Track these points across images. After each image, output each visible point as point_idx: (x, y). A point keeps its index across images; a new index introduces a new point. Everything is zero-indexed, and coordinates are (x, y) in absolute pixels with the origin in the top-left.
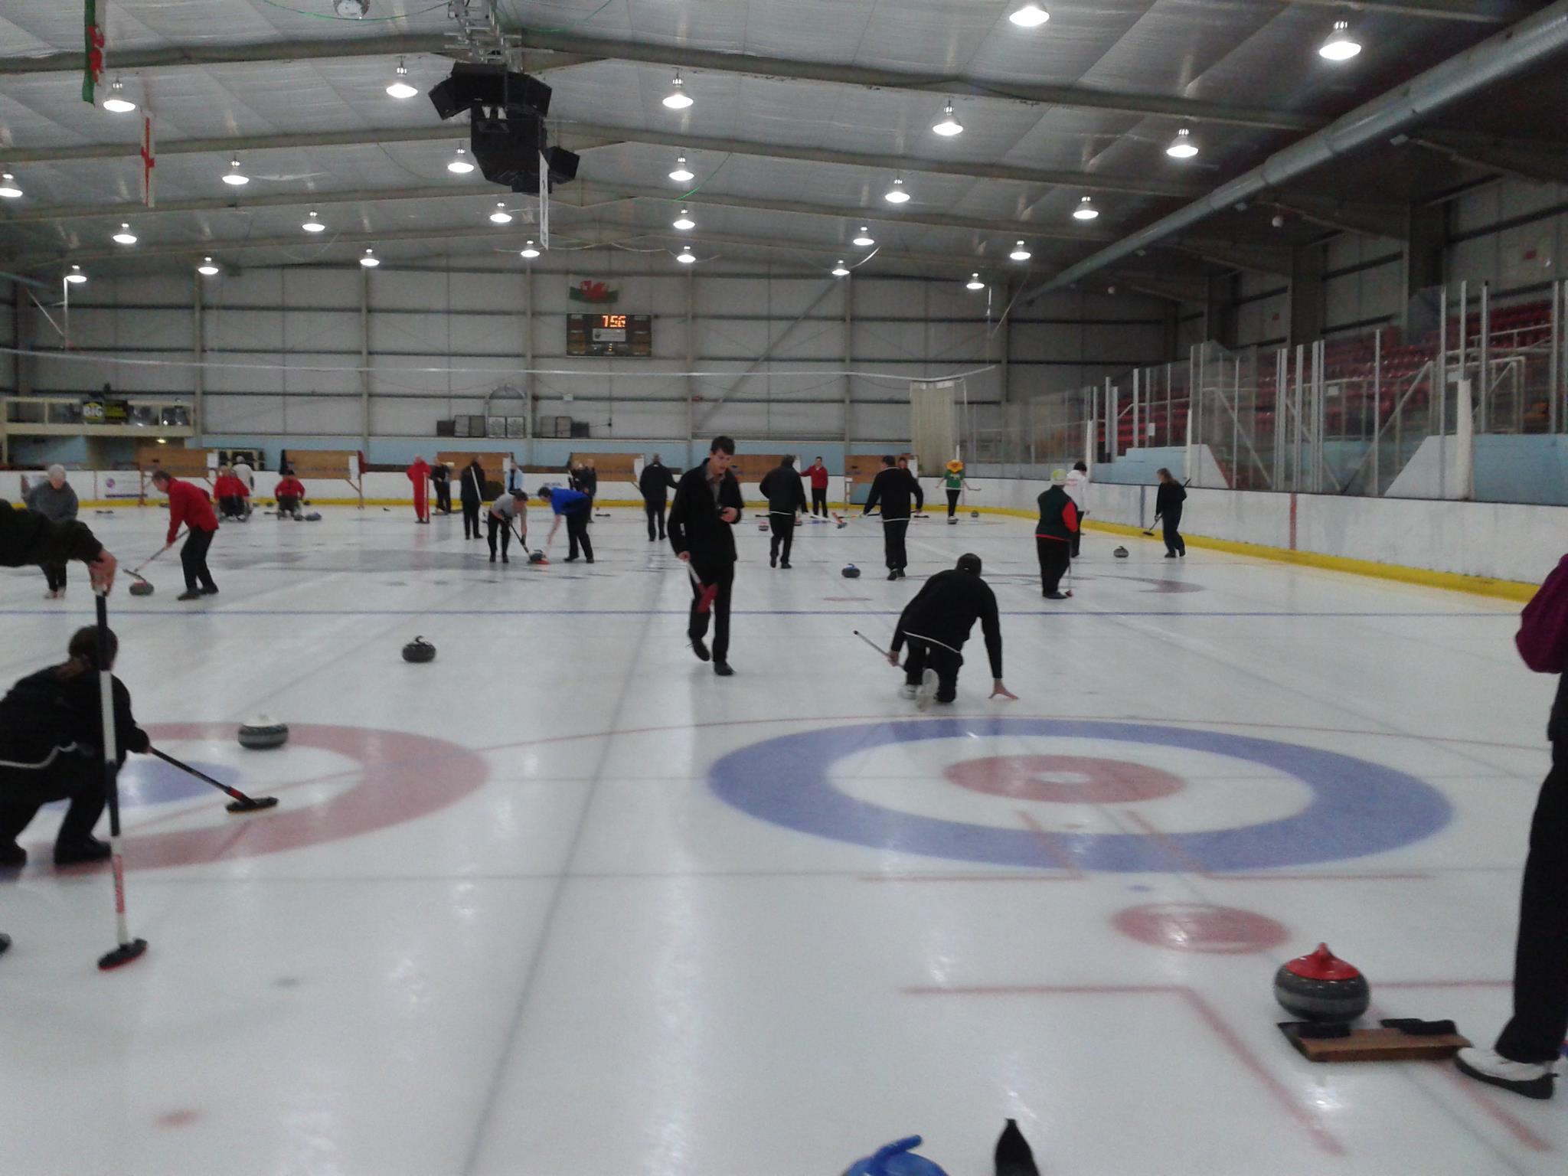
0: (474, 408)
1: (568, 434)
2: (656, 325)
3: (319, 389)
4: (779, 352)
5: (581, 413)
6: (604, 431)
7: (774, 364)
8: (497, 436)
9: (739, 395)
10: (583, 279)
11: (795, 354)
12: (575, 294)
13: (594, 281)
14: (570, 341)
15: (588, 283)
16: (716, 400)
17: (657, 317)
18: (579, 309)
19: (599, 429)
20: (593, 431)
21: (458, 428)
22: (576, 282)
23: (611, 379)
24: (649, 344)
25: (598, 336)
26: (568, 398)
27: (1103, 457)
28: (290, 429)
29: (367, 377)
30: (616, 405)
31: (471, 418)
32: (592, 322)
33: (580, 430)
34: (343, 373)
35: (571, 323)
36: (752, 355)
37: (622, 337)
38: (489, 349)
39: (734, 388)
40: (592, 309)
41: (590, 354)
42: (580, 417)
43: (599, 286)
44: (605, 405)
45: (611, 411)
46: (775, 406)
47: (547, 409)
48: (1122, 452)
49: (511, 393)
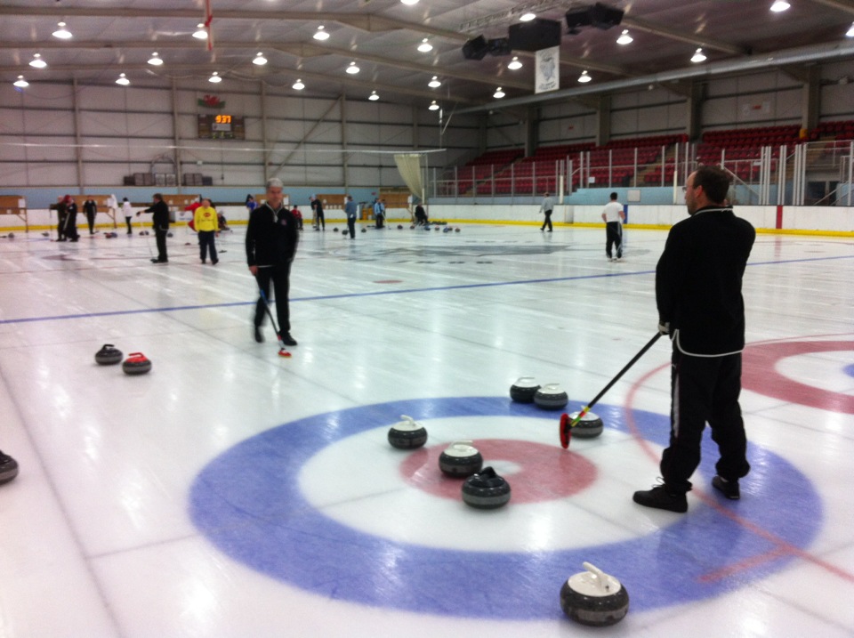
0: (144, 169)
1: (201, 184)
2: (247, 122)
3: (48, 158)
4: (311, 138)
5: (207, 171)
6: (220, 182)
7: (308, 146)
8: (160, 185)
9: (291, 161)
10: (206, 94)
11: (318, 139)
12: (201, 103)
13: (212, 96)
14: (200, 130)
15: (207, 97)
16: (279, 165)
17: (247, 117)
18: (204, 112)
19: (217, 181)
20: (214, 182)
21: (137, 181)
22: (201, 96)
23: (222, 152)
24: (243, 132)
25: (215, 127)
26: (200, 162)
27: (566, 193)
28: (32, 183)
29: (78, 151)
30: (225, 167)
31: (144, 174)
32: (210, 119)
33: (207, 182)
34: (64, 148)
35: (200, 120)
36: (296, 140)
37: (228, 128)
38: (151, 134)
39: (289, 158)
40: (211, 111)
41: (210, 138)
42: (205, 174)
43: (214, 98)
44: (219, 167)
45: (222, 170)
46: (309, 169)
47: (189, 169)
48: (574, 190)
49: (166, 160)
